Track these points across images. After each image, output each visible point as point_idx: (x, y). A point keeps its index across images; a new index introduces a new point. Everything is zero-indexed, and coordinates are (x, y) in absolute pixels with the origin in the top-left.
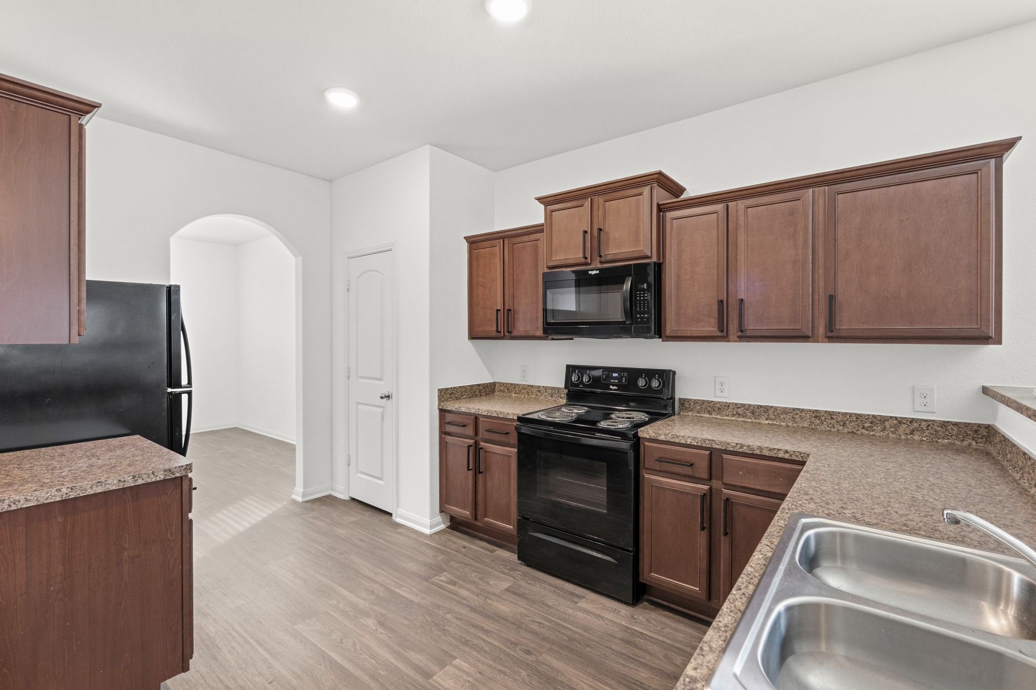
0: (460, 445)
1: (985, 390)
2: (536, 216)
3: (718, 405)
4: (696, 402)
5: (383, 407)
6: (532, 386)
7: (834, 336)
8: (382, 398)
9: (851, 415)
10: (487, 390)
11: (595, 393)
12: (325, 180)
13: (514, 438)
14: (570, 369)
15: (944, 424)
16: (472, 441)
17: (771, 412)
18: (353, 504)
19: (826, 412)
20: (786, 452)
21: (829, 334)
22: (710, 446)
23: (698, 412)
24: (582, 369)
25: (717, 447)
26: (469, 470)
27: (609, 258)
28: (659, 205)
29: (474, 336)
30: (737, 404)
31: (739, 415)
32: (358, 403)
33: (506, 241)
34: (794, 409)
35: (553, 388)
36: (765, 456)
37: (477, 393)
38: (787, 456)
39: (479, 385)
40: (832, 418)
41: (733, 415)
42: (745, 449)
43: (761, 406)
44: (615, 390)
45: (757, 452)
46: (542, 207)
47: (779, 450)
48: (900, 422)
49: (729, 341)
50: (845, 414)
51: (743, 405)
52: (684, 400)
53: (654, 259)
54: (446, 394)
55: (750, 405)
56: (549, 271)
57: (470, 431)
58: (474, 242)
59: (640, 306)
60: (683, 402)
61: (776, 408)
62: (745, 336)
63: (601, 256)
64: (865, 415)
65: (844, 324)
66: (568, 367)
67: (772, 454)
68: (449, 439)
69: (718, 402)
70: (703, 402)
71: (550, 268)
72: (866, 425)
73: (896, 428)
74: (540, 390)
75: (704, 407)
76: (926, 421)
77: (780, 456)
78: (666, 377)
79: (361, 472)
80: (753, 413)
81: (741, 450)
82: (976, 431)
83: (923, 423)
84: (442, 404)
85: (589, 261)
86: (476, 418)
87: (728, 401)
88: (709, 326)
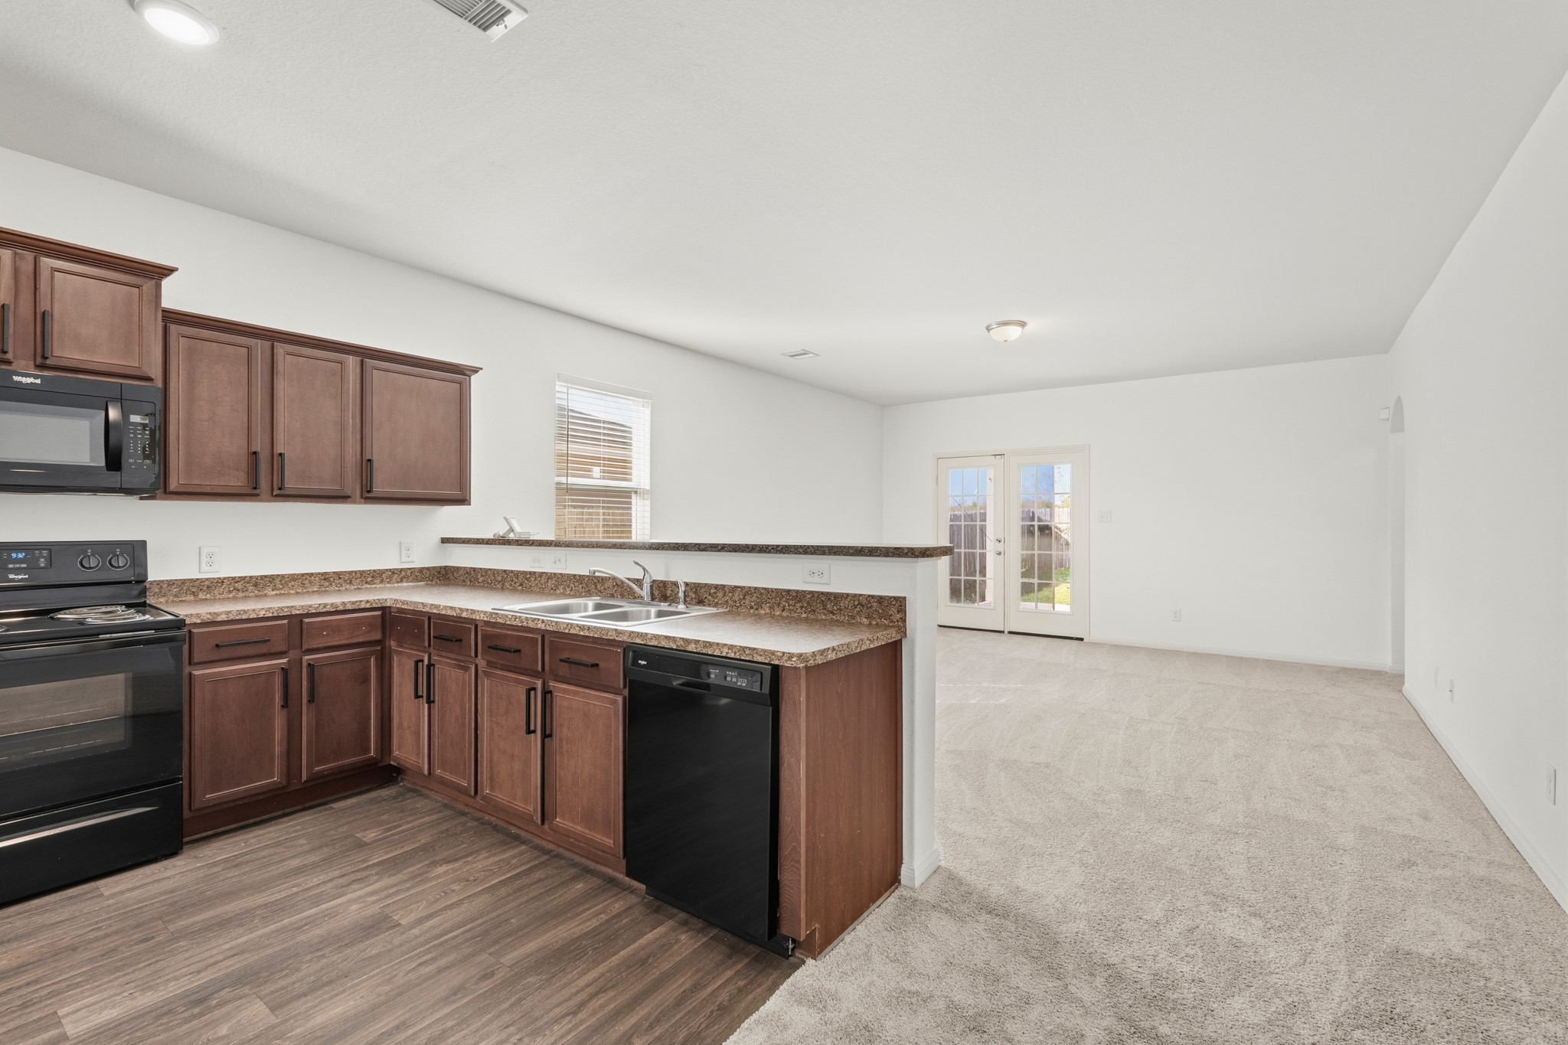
1: (445, 541)
3: (207, 583)
4: (172, 583)
7: (369, 495)
9: (356, 572)
15: (421, 570)
17: (277, 581)
19: (334, 573)
20: (368, 602)
22: (289, 613)
23: (176, 596)
25: (298, 612)
27: (68, 363)
30: (233, 578)
31: (238, 590)
34: (303, 575)
36: (349, 610)
38: (368, 606)
40: (340, 578)
41: (230, 592)
42: (329, 608)
43: (266, 576)
44: (22, 580)
45: (341, 608)
47: (361, 601)
48: (393, 573)
49: (261, 501)
50: (351, 573)
51: (243, 578)
55: (251, 577)
59: (136, 447)
61: (283, 576)
62: (281, 494)
64: (368, 571)
67: (355, 607)
69: (207, 579)
70: (184, 581)
72: (369, 580)
73: (390, 577)
75: (185, 588)
76: (410, 569)
77: (362, 606)
80: (256, 585)
81: (325, 610)
82: (439, 572)
83: (409, 571)
87: (222, 575)
88: (237, 480)
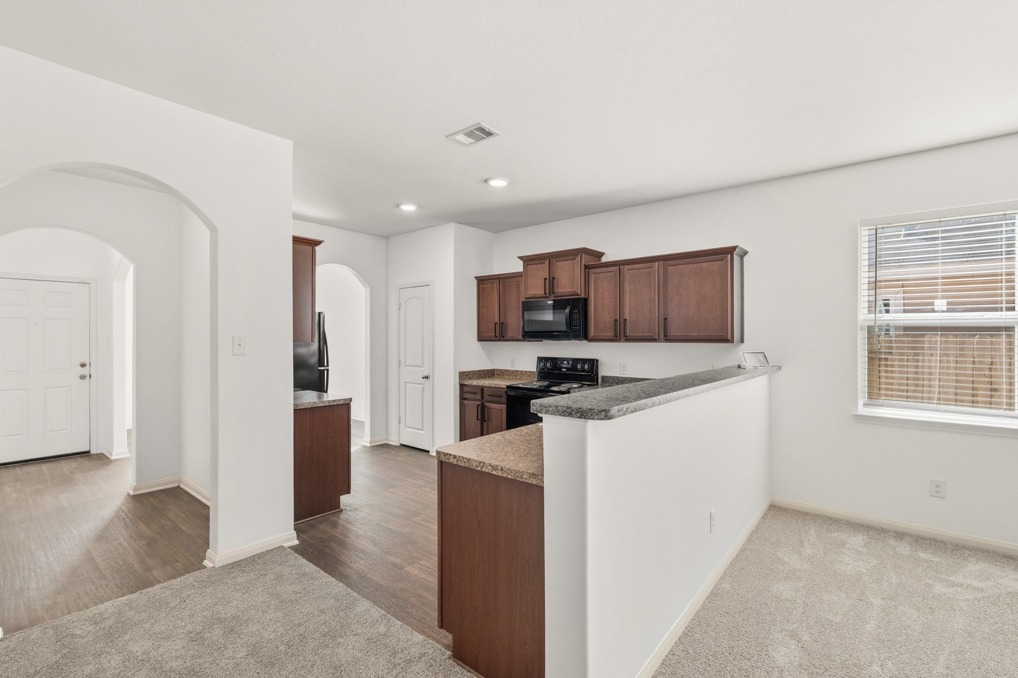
0: (472, 406)
2: (519, 267)
3: (622, 379)
4: (610, 377)
5: (423, 384)
6: (518, 371)
7: (668, 339)
8: (423, 378)
10: (490, 374)
11: (553, 373)
12: (383, 237)
13: (504, 399)
14: (540, 359)
16: (480, 403)
18: (403, 447)
21: (666, 338)
24: (547, 359)
26: (478, 419)
27: (558, 294)
28: (585, 266)
29: (481, 339)
30: (631, 378)
32: (406, 383)
33: (501, 281)
35: (531, 372)
37: (483, 375)
39: (484, 370)
44: (565, 371)
46: (522, 262)
49: (620, 342)
51: (635, 378)
52: (604, 376)
53: (583, 296)
54: (463, 375)
56: (526, 300)
57: (479, 396)
58: (482, 281)
59: (575, 322)
60: (603, 377)
62: (629, 339)
63: (554, 293)
65: (672, 333)
66: (539, 358)
68: (466, 402)
69: (622, 377)
70: (614, 377)
71: (526, 298)
74: (522, 373)
75: (615, 380)
78: (593, 364)
79: (408, 427)
84: (461, 381)
85: (548, 295)
86: (482, 389)
87: (627, 376)
88: (610, 334)
